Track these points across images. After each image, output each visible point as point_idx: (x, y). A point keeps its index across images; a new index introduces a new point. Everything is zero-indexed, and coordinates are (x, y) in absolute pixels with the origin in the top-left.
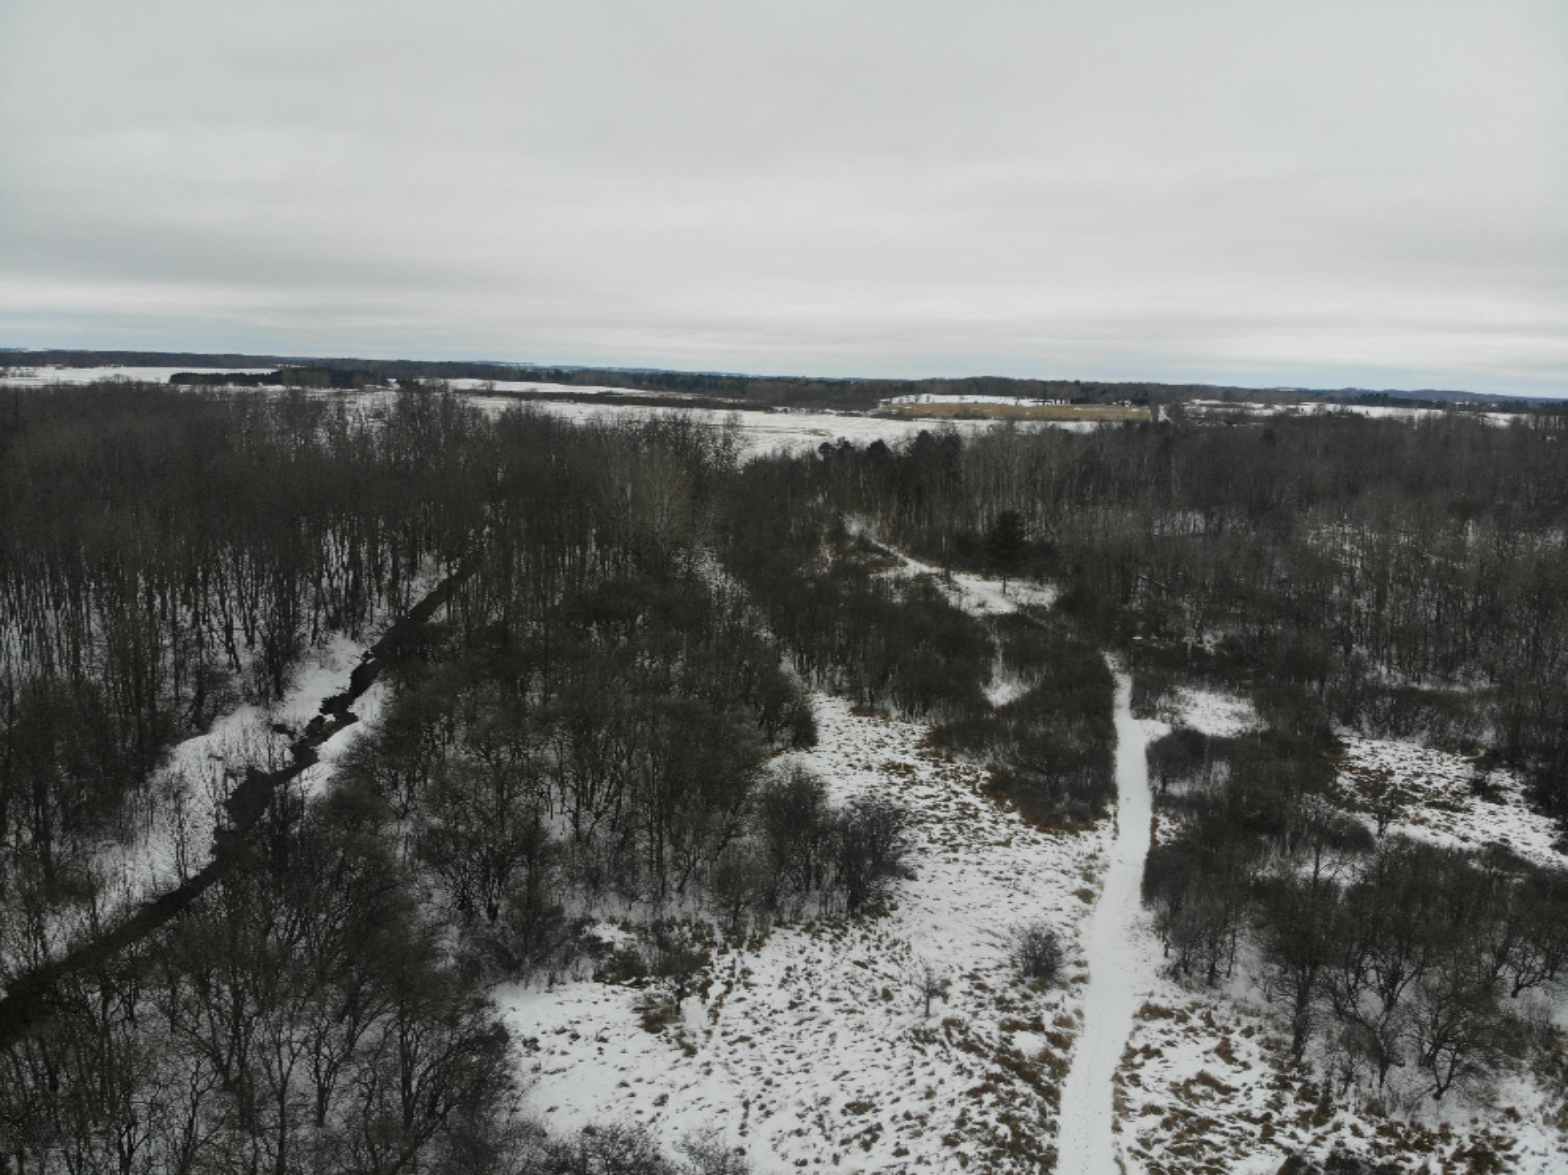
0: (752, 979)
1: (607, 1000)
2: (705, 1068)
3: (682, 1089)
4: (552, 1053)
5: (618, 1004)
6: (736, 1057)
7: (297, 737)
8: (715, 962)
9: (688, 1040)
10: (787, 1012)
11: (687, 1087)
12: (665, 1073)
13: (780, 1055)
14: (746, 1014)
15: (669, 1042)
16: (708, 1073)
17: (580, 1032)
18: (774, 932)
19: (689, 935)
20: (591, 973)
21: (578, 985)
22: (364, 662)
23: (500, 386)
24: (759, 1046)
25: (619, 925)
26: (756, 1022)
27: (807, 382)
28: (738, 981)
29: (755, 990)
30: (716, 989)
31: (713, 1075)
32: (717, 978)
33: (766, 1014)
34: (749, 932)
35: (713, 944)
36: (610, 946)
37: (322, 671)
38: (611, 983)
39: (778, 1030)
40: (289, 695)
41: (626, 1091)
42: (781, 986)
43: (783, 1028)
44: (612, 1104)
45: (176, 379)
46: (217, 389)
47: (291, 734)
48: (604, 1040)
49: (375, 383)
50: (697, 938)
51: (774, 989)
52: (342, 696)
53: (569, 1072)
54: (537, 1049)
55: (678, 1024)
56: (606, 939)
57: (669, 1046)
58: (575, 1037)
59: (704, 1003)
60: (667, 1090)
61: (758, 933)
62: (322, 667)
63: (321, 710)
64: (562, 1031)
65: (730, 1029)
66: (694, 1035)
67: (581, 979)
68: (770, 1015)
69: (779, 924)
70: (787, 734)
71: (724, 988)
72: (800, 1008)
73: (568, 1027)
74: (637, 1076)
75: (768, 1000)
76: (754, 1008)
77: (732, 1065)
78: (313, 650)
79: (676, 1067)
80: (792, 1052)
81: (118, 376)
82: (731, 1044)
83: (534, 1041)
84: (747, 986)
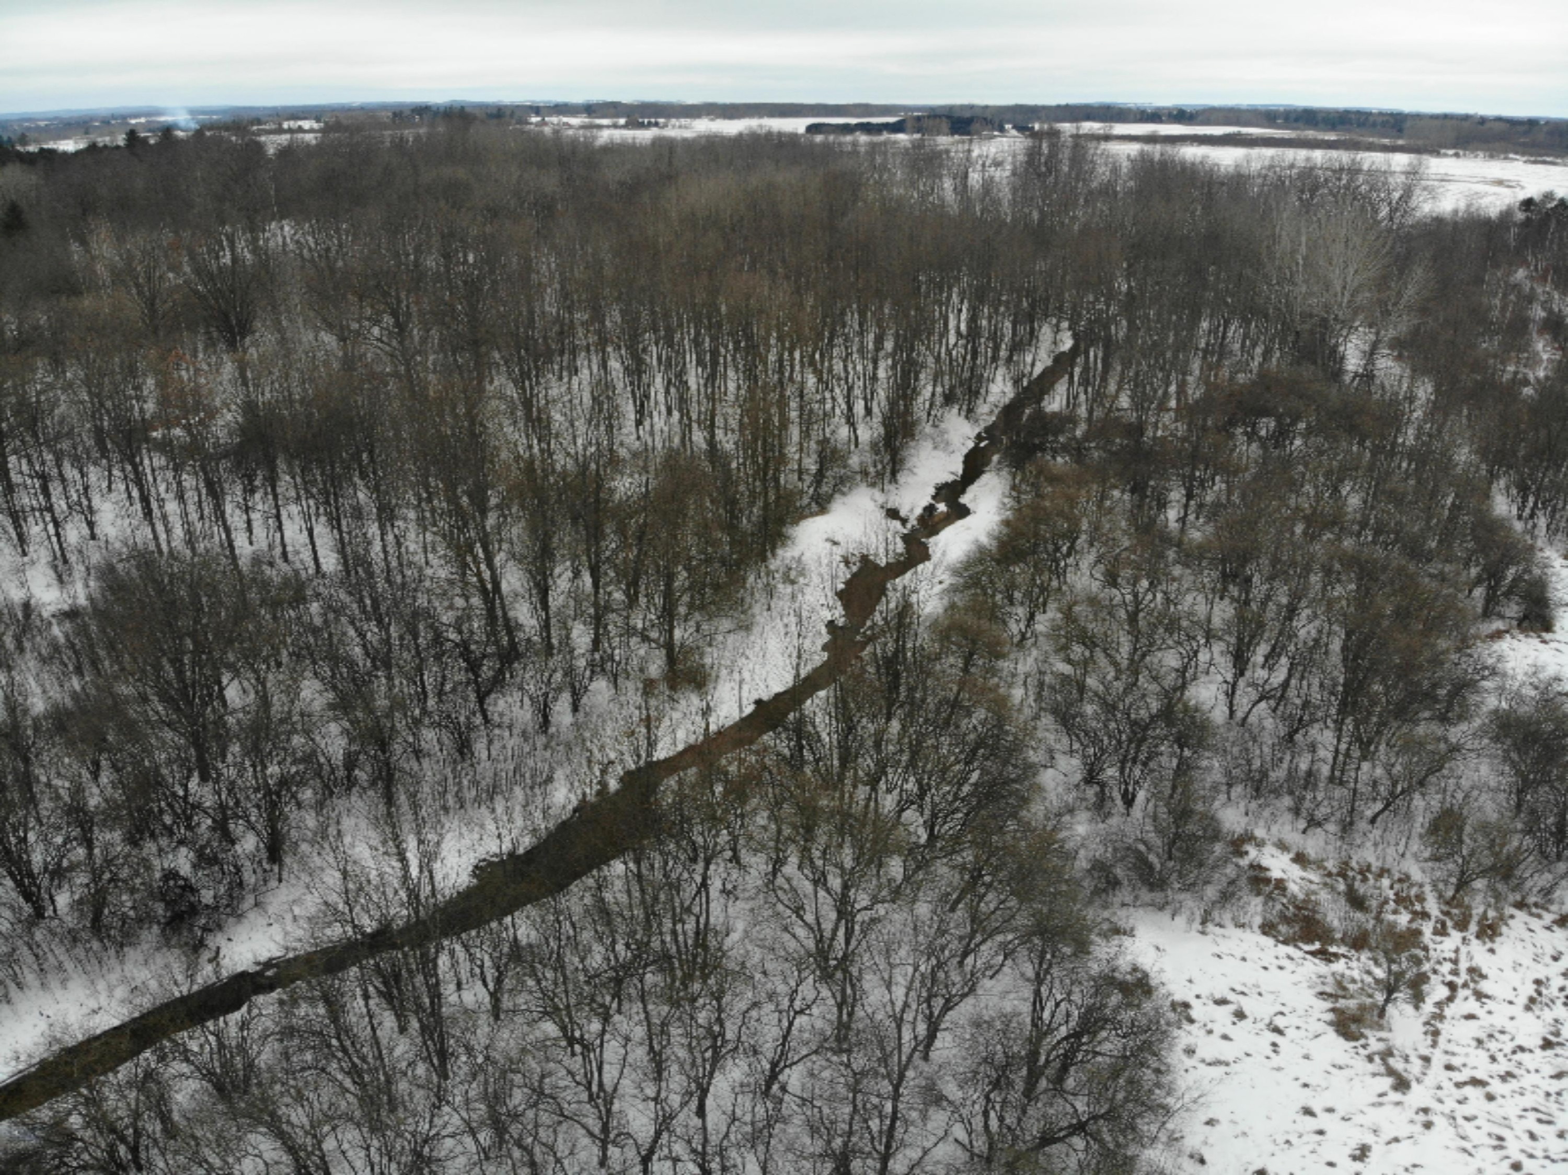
0: (1485, 986)
1: (1281, 968)
2: (1422, 1117)
3: (1389, 1143)
4: (1210, 1032)
5: (1295, 978)
6: (1467, 1110)
7: (909, 526)
8: (1431, 946)
9: (1397, 1064)
10: (1538, 1051)
11: (1396, 1140)
12: (1366, 1109)
13: (1530, 1122)
14: (1480, 1042)
15: (1370, 1059)
16: (1428, 1125)
17: (1247, 1011)
18: (1512, 917)
19: (1391, 894)
20: (1258, 920)
21: (1239, 932)
22: (977, 445)
23: (1120, 129)
24: (1500, 1100)
25: (1292, 855)
26: (1493, 1059)
27: (1483, 120)
28: (1465, 985)
29: (1490, 1004)
30: (1437, 992)
31: (1434, 1130)
32: (1435, 972)
33: (1508, 1048)
34: (1478, 910)
35: (1425, 915)
36: (1280, 885)
37: (936, 453)
38: (1285, 942)
39: (1527, 1081)
40: (902, 477)
41: (1310, 1123)
42: (1528, 1008)
43: (1534, 1079)
44: (1294, 1139)
45: (812, 129)
46: (849, 138)
47: (904, 521)
48: (1278, 1031)
49: (993, 129)
50: (1402, 901)
51: (1517, 1010)
52: (955, 482)
53: (1233, 1068)
54: (1191, 1021)
55: (1383, 1034)
56: (1276, 874)
57: (1371, 1068)
58: (1240, 1015)
59: (1417, 1008)
60: (1369, 1139)
61: (1491, 914)
62: (935, 448)
63: (934, 497)
64: (1222, 1002)
65: (1456, 1061)
66: (1406, 1059)
67: (1243, 926)
68: (1514, 1052)
69: (1520, 905)
70: (1513, 609)
71: (1444, 992)
72: (1558, 1050)
73: (1231, 997)
74: (1329, 1105)
75: (1509, 1026)
76: (1491, 1036)
77: (1460, 1121)
78: (928, 429)
79: (1381, 1104)
80: (1549, 1123)
81: (761, 126)
82: (1459, 1085)
83: (1186, 1005)
84: (1480, 996)
